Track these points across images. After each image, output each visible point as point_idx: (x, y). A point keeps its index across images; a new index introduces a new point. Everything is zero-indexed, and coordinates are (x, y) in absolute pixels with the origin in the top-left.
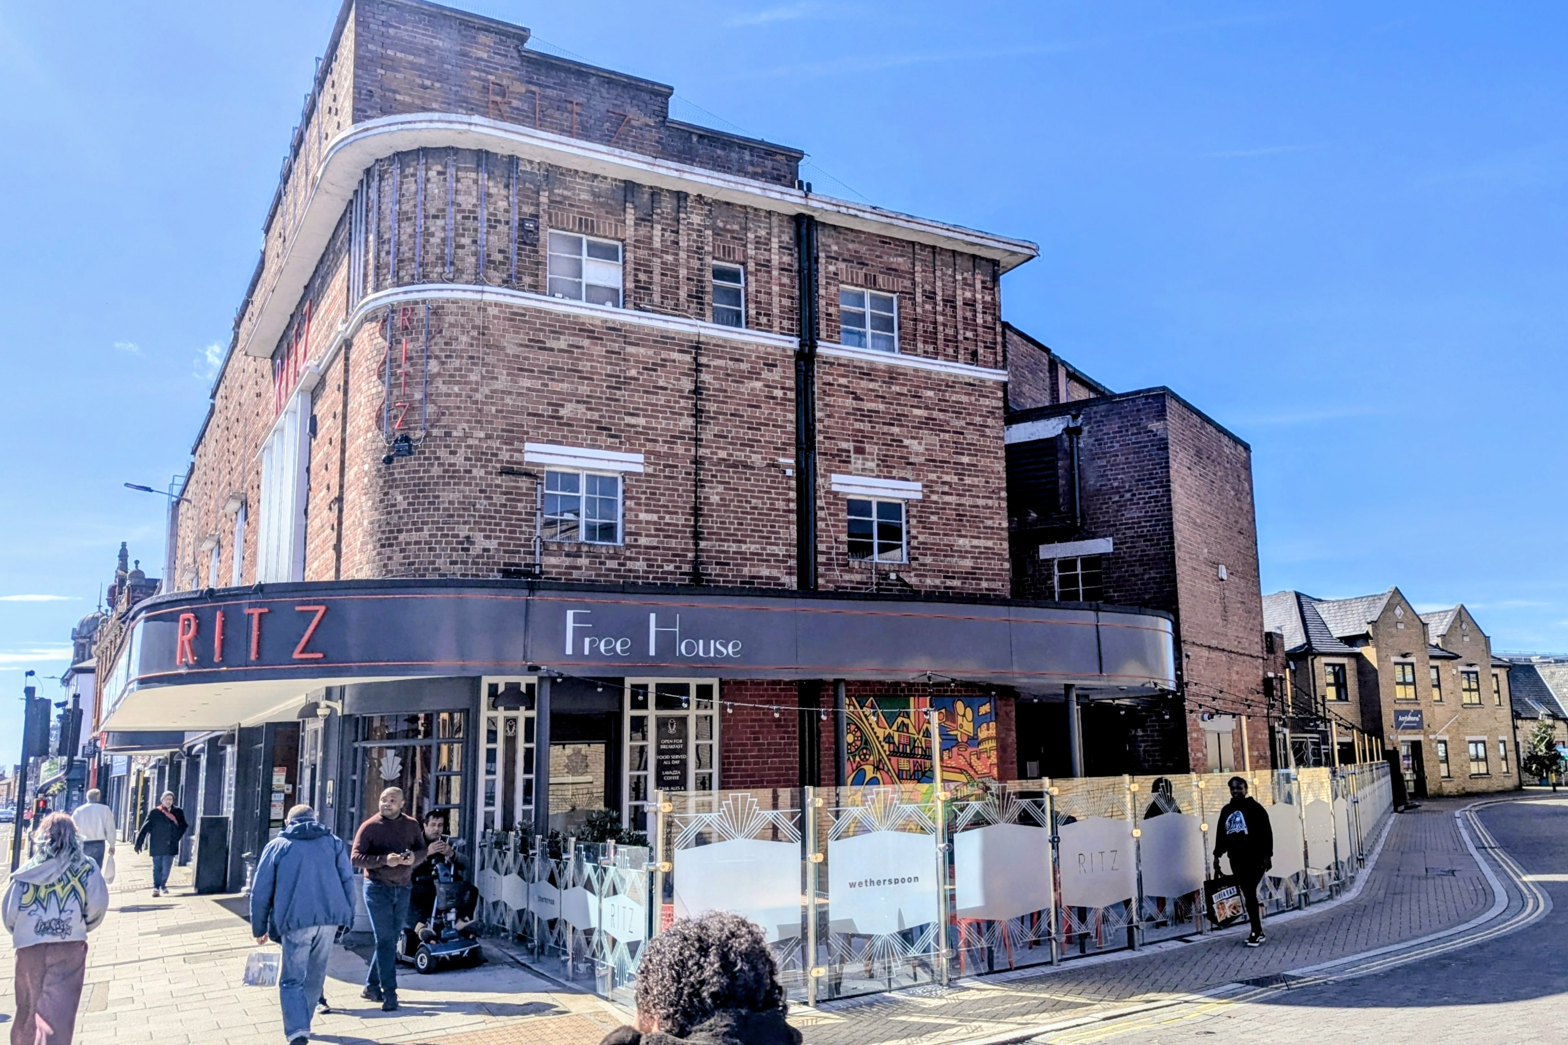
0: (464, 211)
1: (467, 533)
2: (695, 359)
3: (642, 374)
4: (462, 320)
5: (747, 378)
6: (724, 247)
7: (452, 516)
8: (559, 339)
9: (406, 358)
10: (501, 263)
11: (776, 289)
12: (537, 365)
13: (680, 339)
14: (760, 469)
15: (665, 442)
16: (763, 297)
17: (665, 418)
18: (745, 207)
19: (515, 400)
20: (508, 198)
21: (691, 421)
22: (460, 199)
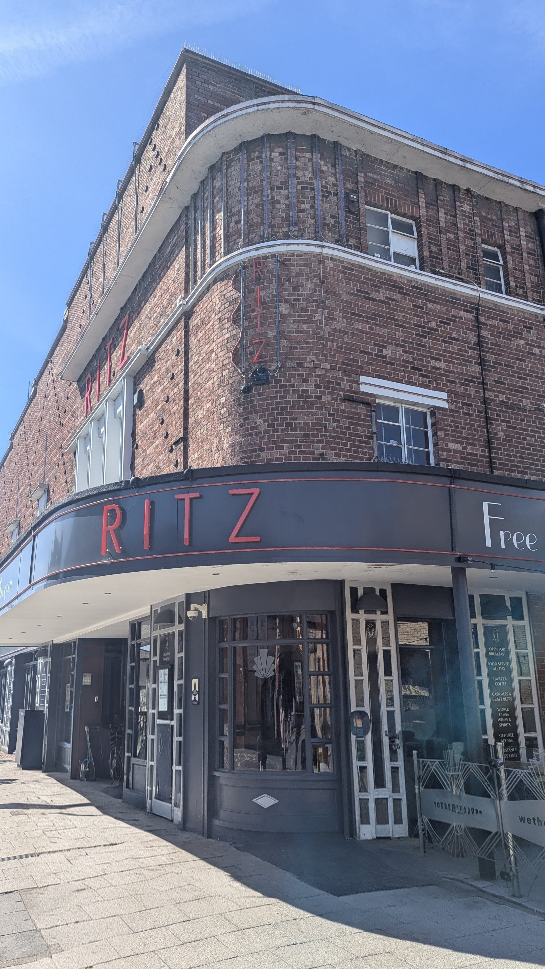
0: (302, 183)
1: (321, 451)
2: (477, 318)
3: (440, 327)
4: (307, 270)
5: (513, 336)
6: (488, 232)
7: (308, 435)
8: (378, 292)
9: (260, 303)
10: (334, 226)
11: (526, 267)
12: (364, 312)
13: (464, 301)
14: (530, 412)
15: (461, 384)
16: (518, 274)
17: (459, 364)
18: (500, 202)
19: (350, 339)
20: (335, 175)
21: (477, 368)
22: (299, 173)
